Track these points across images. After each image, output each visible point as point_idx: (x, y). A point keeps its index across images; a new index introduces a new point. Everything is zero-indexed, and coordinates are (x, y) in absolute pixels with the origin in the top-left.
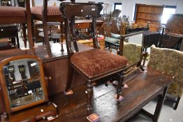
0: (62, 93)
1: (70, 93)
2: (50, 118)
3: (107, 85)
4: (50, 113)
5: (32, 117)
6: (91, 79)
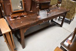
3: (44, 10)
6: (39, 2)
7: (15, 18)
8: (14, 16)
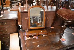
0: (49, 27)
1: (53, 28)
2: (44, 36)
3: (69, 28)
4: (44, 33)
5: (38, 33)
7: (31, 36)
8: (30, 34)
